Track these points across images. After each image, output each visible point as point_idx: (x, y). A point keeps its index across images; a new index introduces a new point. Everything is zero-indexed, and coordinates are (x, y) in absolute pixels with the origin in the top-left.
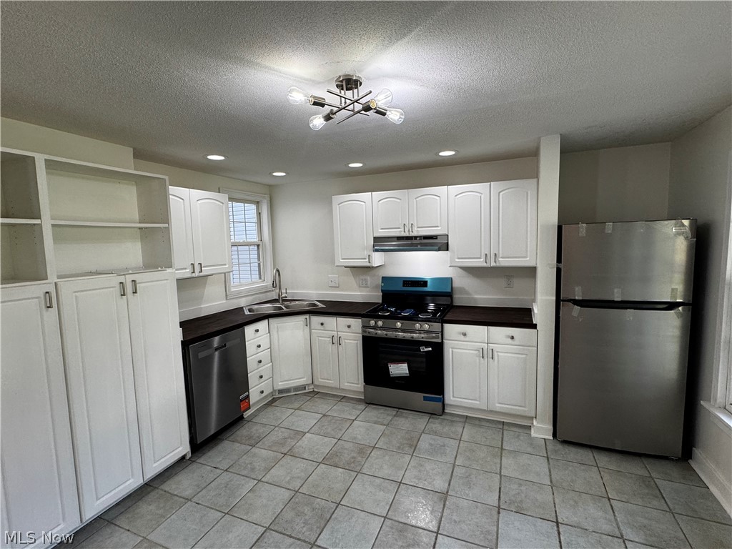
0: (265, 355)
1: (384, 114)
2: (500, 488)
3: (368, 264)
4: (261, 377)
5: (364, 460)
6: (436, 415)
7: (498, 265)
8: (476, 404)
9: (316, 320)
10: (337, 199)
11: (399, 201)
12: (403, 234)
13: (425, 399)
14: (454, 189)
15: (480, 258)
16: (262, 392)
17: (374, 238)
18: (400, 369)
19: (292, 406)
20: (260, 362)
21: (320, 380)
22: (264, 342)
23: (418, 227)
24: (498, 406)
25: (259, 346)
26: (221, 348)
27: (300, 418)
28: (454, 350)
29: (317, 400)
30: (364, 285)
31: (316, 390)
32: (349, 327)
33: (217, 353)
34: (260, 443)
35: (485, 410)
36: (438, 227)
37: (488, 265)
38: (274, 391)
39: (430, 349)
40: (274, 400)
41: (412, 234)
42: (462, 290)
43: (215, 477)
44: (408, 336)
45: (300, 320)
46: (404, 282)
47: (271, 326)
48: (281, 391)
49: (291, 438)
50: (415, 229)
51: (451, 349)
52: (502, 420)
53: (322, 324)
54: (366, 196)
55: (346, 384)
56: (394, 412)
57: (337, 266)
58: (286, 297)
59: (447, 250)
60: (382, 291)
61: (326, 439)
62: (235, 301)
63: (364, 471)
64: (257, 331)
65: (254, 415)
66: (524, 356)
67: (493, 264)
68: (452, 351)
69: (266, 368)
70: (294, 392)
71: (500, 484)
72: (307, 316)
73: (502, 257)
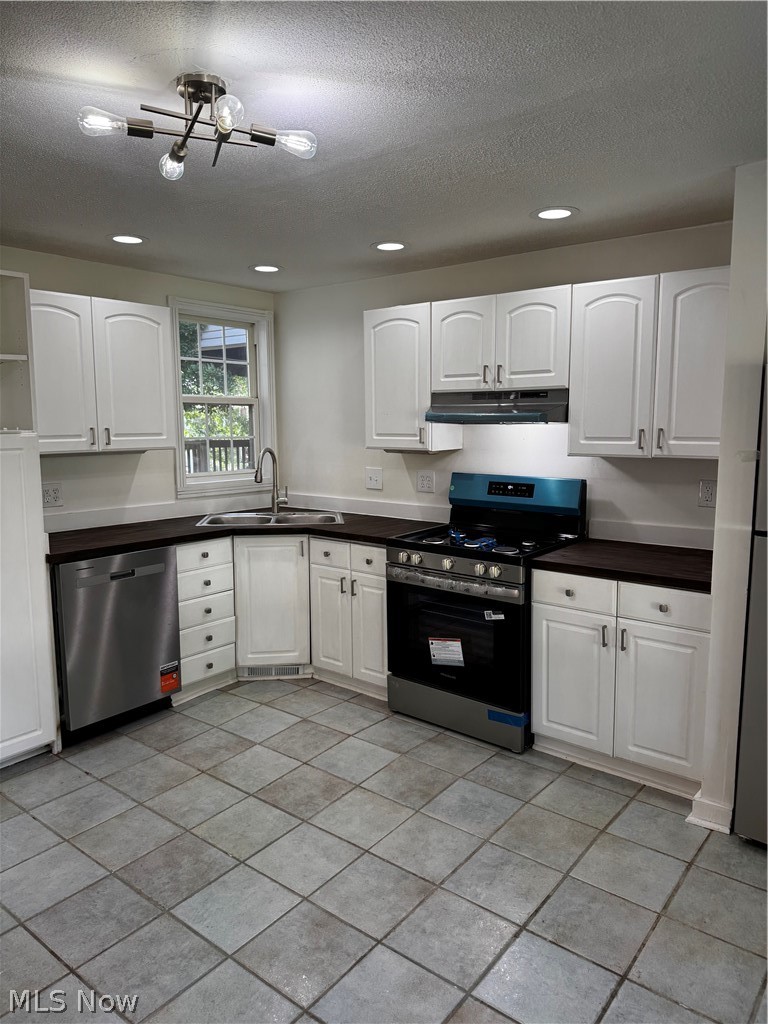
0: (220, 601)
1: (271, 142)
2: (548, 897)
3: (419, 447)
4: (209, 638)
5: (328, 802)
6: (510, 750)
7: (665, 453)
8: (590, 740)
9: (319, 545)
10: (372, 316)
11: (479, 318)
12: (483, 387)
13: (492, 716)
14: (585, 290)
15: (630, 439)
16: (210, 666)
17: (434, 395)
18: (448, 651)
19: (260, 699)
20: (208, 611)
21: (323, 659)
22: (221, 577)
23: (513, 373)
24: (632, 751)
25: (207, 583)
26: (124, 576)
27: (260, 719)
28: (552, 624)
29: (308, 693)
30: (426, 489)
31: (316, 677)
32: (369, 562)
33: (114, 583)
34: (174, 749)
35: (607, 756)
36: (549, 371)
37: (645, 454)
38: (237, 669)
39: (502, 617)
40: (238, 684)
41: (499, 387)
42: (609, 508)
43: (80, 786)
44: (460, 586)
45: (291, 543)
46: (491, 484)
47: (237, 550)
48: (252, 670)
49: (227, 749)
50: (506, 376)
51: (545, 622)
52: (642, 782)
53: (327, 554)
54: (419, 310)
55: (363, 671)
56: (430, 732)
57: (368, 448)
58: (286, 503)
59: (566, 421)
60: (451, 501)
61: (285, 759)
62: (193, 502)
63: (315, 821)
64: (205, 555)
65: (191, 704)
66: (689, 651)
67: (656, 452)
68: (548, 626)
69: (220, 625)
70: (277, 674)
71: (554, 890)
72: (304, 538)
73: (675, 438)
